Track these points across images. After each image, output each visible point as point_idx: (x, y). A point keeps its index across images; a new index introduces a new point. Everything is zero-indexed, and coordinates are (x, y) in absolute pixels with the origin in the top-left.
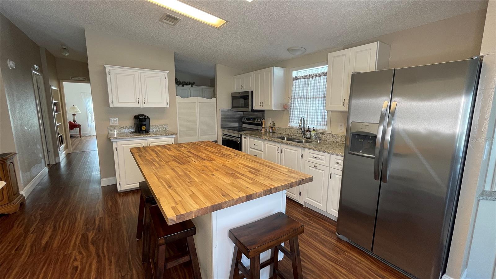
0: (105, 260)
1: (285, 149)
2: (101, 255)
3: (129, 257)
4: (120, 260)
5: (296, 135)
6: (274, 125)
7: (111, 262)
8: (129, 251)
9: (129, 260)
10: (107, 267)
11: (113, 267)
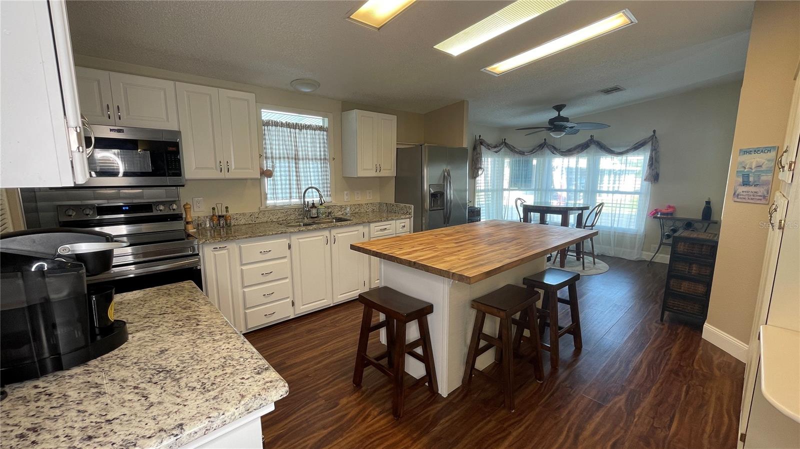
0: (573, 424)
1: (339, 235)
2: (572, 435)
3: (547, 399)
4: (558, 406)
5: (284, 218)
6: (227, 211)
7: (569, 413)
8: (540, 405)
9: (550, 396)
10: (578, 411)
11: (571, 406)
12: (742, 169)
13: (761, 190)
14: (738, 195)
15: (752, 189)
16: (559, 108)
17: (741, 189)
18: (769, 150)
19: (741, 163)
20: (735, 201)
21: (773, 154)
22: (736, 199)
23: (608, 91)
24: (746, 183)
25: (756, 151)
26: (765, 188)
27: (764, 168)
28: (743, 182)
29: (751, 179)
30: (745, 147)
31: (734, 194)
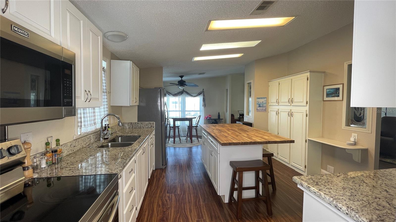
12: (258, 103)
13: (264, 108)
14: (258, 110)
15: (261, 108)
16: (182, 77)
17: (259, 108)
18: (264, 98)
19: (258, 101)
20: (257, 112)
21: (265, 99)
22: (258, 111)
23: (200, 74)
24: (260, 106)
25: (261, 98)
26: (265, 107)
27: (264, 102)
28: (259, 106)
29: (261, 105)
30: (258, 97)
31: (257, 109)
